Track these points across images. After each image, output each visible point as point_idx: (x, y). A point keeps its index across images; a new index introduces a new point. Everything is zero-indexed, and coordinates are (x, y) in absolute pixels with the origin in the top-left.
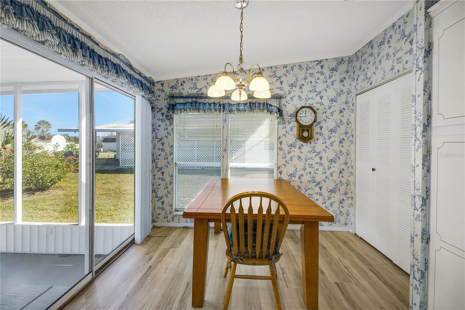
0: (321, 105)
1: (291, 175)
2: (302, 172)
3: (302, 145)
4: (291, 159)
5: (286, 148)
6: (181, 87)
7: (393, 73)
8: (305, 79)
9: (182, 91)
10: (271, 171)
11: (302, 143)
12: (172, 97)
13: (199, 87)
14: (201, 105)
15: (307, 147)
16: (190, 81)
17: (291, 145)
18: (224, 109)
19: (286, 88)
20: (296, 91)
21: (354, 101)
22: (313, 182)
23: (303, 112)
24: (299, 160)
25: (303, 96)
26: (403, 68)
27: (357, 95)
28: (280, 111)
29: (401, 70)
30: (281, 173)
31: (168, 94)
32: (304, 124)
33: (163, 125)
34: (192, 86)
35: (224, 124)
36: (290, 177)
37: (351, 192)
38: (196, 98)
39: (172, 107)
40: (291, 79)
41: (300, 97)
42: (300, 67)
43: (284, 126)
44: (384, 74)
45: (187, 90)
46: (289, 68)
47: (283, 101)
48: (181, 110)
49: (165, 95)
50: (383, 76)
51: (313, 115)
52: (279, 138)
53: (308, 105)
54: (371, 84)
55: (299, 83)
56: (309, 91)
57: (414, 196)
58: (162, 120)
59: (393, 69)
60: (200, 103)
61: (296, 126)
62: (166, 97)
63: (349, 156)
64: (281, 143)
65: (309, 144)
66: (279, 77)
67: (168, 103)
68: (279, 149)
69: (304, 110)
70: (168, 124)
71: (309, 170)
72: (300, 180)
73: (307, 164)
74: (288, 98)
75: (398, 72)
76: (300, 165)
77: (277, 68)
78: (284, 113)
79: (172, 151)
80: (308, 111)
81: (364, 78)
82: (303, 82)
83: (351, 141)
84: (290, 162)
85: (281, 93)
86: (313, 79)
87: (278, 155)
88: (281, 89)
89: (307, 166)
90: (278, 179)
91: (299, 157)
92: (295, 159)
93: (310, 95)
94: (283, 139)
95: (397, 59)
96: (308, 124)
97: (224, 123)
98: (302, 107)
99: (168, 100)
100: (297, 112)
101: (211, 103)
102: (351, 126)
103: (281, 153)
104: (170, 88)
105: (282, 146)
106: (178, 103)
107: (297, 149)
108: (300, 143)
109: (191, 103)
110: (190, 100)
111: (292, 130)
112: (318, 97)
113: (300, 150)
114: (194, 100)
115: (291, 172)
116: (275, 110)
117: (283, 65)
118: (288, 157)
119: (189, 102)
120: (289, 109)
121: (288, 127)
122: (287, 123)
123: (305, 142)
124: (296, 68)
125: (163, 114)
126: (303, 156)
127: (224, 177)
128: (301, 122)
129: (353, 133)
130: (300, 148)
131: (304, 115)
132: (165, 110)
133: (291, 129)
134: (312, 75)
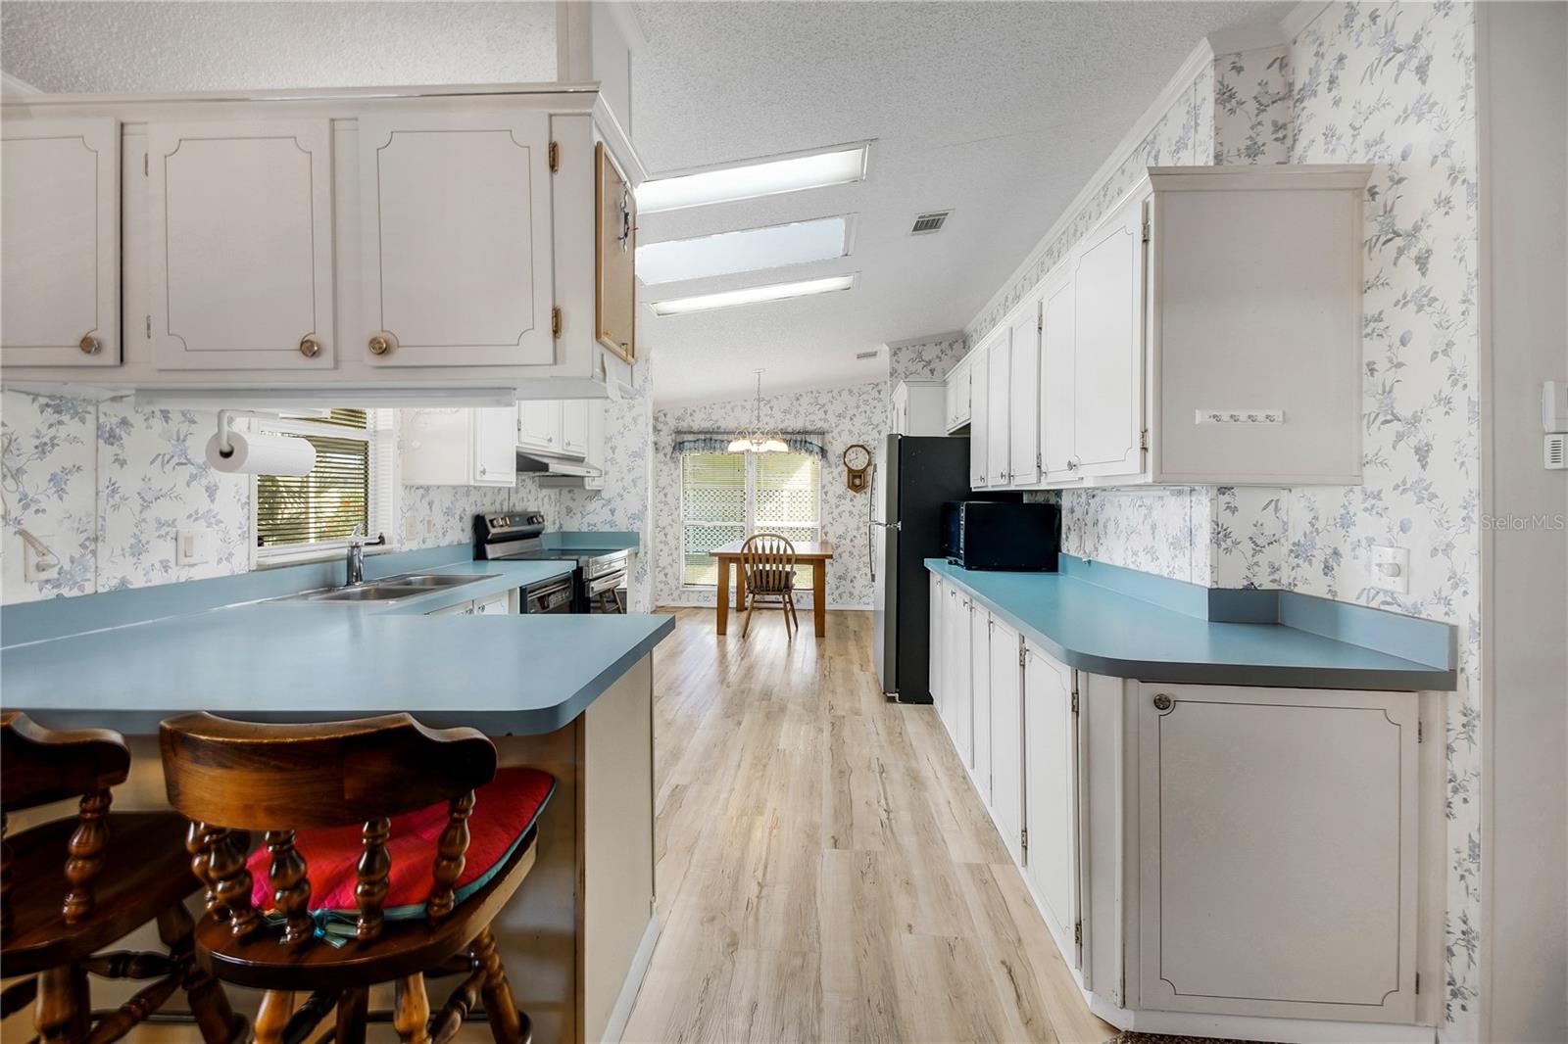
1: (840, 537)
2: (855, 533)
3: (854, 496)
4: (840, 515)
6: (690, 419)
8: (858, 407)
9: (692, 424)
10: (813, 530)
11: (853, 493)
12: (678, 432)
13: (714, 418)
15: (859, 499)
16: (702, 410)
17: (840, 497)
19: (833, 420)
20: (846, 424)
23: (853, 452)
24: (851, 516)
25: (856, 432)
28: (823, 452)
30: (826, 534)
31: (673, 428)
32: (854, 468)
33: (666, 469)
34: (705, 417)
36: (838, 539)
38: (711, 433)
39: (679, 446)
40: (838, 407)
41: (850, 431)
42: (850, 391)
43: (828, 470)
45: (699, 422)
46: (835, 393)
47: (828, 437)
48: (690, 449)
49: (671, 429)
52: (823, 487)
53: (861, 443)
55: (850, 413)
58: (666, 463)
60: (716, 440)
61: (845, 471)
62: (671, 432)
64: (826, 493)
67: (675, 440)
68: (823, 501)
69: (854, 449)
70: (673, 469)
74: (835, 433)
76: (852, 523)
78: (830, 455)
80: (860, 451)
82: (855, 411)
84: (839, 520)
85: (825, 426)
86: (867, 408)
87: (822, 509)
88: (826, 420)
89: (861, 525)
90: (821, 538)
91: (851, 513)
92: (846, 515)
93: (864, 429)
94: (828, 488)
96: (860, 468)
98: (852, 447)
99: (674, 435)
100: (845, 453)
103: (826, 507)
104: (676, 420)
105: (827, 497)
106: (687, 441)
107: (847, 502)
108: (851, 493)
109: (705, 440)
110: (702, 437)
112: (875, 431)
113: (851, 503)
114: (708, 436)
115: (839, 533)
116: (816, 449)
117: (827, 389)
118: (836, 512)
119: (701, 439)
120: (836, 448)
121: (836, 471)
122: (834, 466)
123: (857, 492)
124: (845, 393)
125: (665, 455)
126: (855, 511)
128: (850, 465)
130: (851, 500)
131: (854, 456)
132: (669, 450)
133: (840, 474)
134: (866, 402)
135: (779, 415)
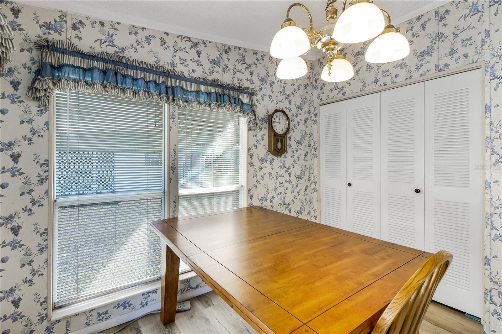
0: (289, 111)
1: (262, 199)
2: (273, 193)
3: (273, 159)
4: (262, 177)
5: (257, 163)
6: (72, 33)
7: (377, 86)
11: (273, 156)
12: (48, 47)
14: (128, 80)
15: (278, 161)
16: (97, 26)
17: (262, 160)
18: (174, 96)
19: (257, 83)
20: (267, 89)
21: (317, 111)
22: (283, 205)
23: (277, 117)
24: (271, 178)
25: (274, 97)
26: (392, 82)
27: (321, 105)
29: (389, 83)
30: (251, 197)
31: (34, 38)
33: (15, 110)
34: (103, 38)
35: (171, 123)
36: (261, 202)
37: (314, 211)
40: (261, 71)
41: (270, 97)
42: (271, 58)
43: (255, 133)
44: (363, 86)
46: (259, 56)
49: (25, 40)
50: (361, 87)
51: (286, 122)
52: (249, 150)
53: (280, 109)
54: (344, 94)
55: (269, 79)
56: (279, 92)
57: (491, 215)
58: (14, 99)
59: (376, 81)
60: (124, 77)
61: (267, 134)
62: (26, 46)
63: (312, 171)
64: (251, 156)
65: (279, 158)
66: (249, 64)
67: (34, 59)
68: (249, 165)
69: (278, 114)
70: (34, 109)
71: (280, 190)
72: (271, 204)
73: (278, 182)
74: (260, 96)
75: (385, 85)
76: (271, 184)
77: (246, 51)
79: (46, 174)
80: (281, 117)
81: (333, 87)
82: (273, 78)
83: (313, 154)
84: (261, 182)
85: (252, 87)
87: (248, 173)
88: (252, 82)
89: (278, 185)
90: (249, 206)
91: (270, 174)
92: (267, 177)
93: (280, 97)
94: (253, 151)
95: (383, 72)
96: (281, 132)
97: (171, 120)
98: (276, 111)
99: (35, 52)
100: (272, 116)
101: (150, 81)
102: (313, 138)
103: (251, 170)
104: (41, 26)
105: (252, 161)
106: (69, 66)
107: (267, 165)
108: (271, 156)
111: (263, 140)
112: (287, 101)
113: (271, 166)
115: (262, 195)
117: (253, 50)
118: (259, 175)
119: (99, 69)
121: (260, 134)
122: (259, 129)
123: (276, 156)
125: (15, 84)
126: (274, 173)
127: (171, 215)
129: (316, 145)
130: (271, 163)
131: (277, 120)
132: (23, 76)
135: (207, 65)
